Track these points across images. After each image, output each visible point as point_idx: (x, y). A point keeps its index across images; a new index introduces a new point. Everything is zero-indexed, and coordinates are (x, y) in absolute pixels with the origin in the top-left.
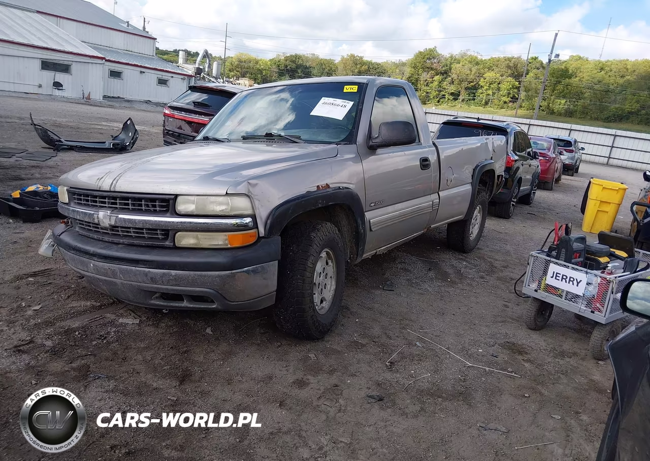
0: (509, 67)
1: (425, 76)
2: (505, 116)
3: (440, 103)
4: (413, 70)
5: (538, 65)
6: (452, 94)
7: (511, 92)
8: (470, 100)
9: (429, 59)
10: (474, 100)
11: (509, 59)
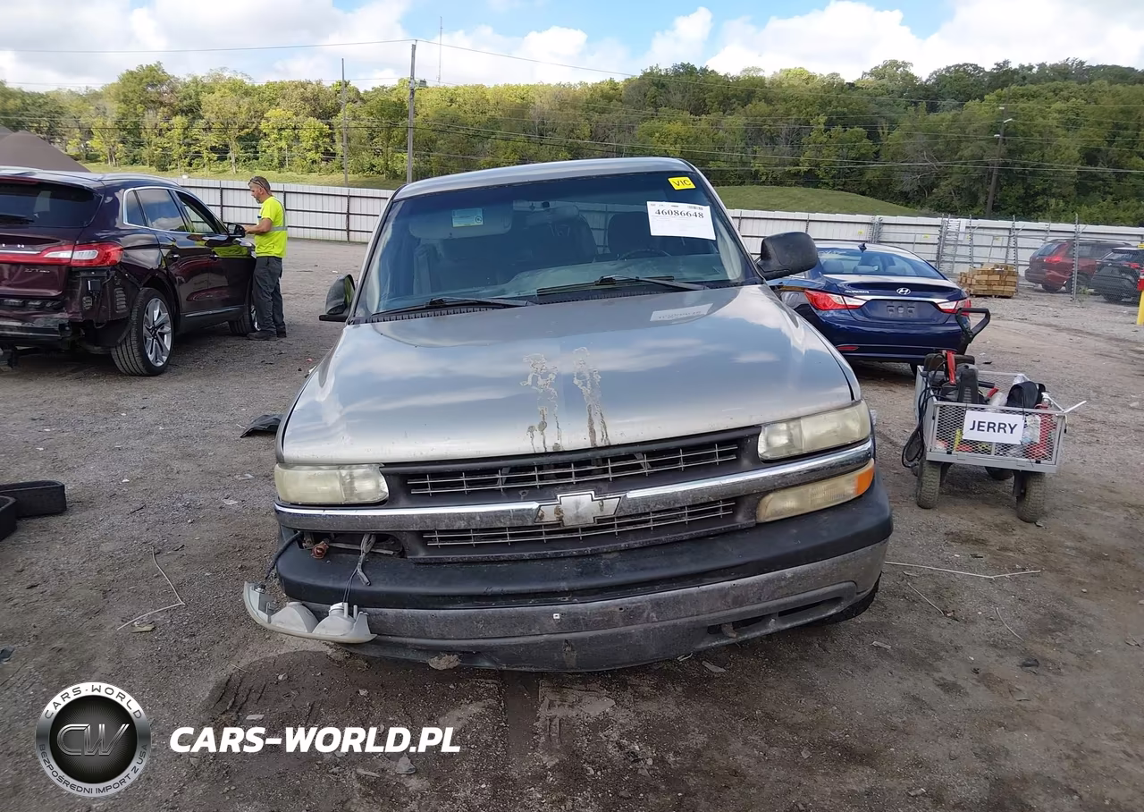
0: (305, 99)
1: (151, 119)
2: (319, 184)
3: (194, 166)
4: (123, 106)
5: (352, 95)
6: (213, 149)
7: (320, 143)
8: (249, 159)
9: (153, 86)
10: (257, 159)
11: (303, 85)
